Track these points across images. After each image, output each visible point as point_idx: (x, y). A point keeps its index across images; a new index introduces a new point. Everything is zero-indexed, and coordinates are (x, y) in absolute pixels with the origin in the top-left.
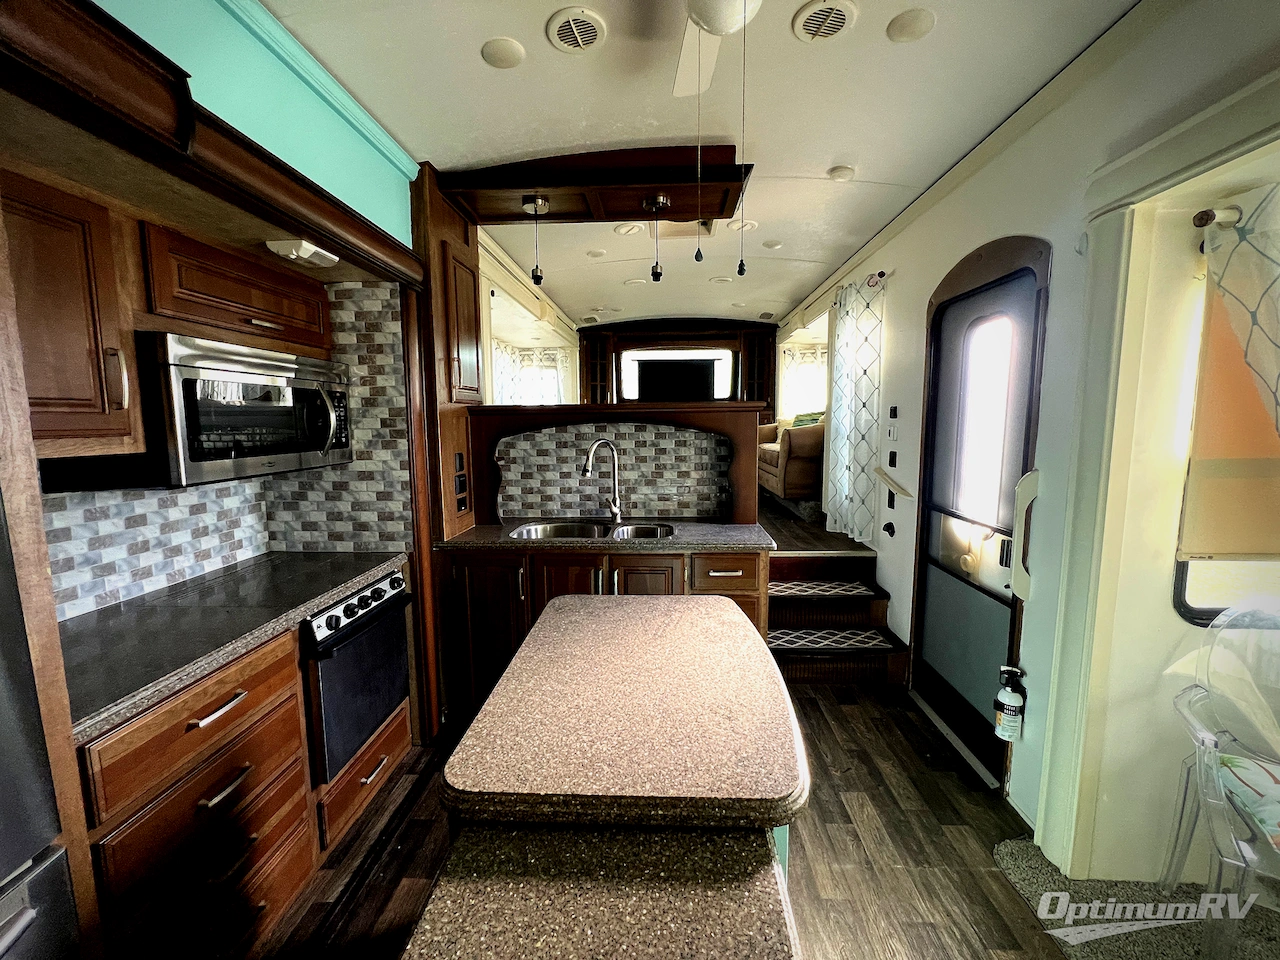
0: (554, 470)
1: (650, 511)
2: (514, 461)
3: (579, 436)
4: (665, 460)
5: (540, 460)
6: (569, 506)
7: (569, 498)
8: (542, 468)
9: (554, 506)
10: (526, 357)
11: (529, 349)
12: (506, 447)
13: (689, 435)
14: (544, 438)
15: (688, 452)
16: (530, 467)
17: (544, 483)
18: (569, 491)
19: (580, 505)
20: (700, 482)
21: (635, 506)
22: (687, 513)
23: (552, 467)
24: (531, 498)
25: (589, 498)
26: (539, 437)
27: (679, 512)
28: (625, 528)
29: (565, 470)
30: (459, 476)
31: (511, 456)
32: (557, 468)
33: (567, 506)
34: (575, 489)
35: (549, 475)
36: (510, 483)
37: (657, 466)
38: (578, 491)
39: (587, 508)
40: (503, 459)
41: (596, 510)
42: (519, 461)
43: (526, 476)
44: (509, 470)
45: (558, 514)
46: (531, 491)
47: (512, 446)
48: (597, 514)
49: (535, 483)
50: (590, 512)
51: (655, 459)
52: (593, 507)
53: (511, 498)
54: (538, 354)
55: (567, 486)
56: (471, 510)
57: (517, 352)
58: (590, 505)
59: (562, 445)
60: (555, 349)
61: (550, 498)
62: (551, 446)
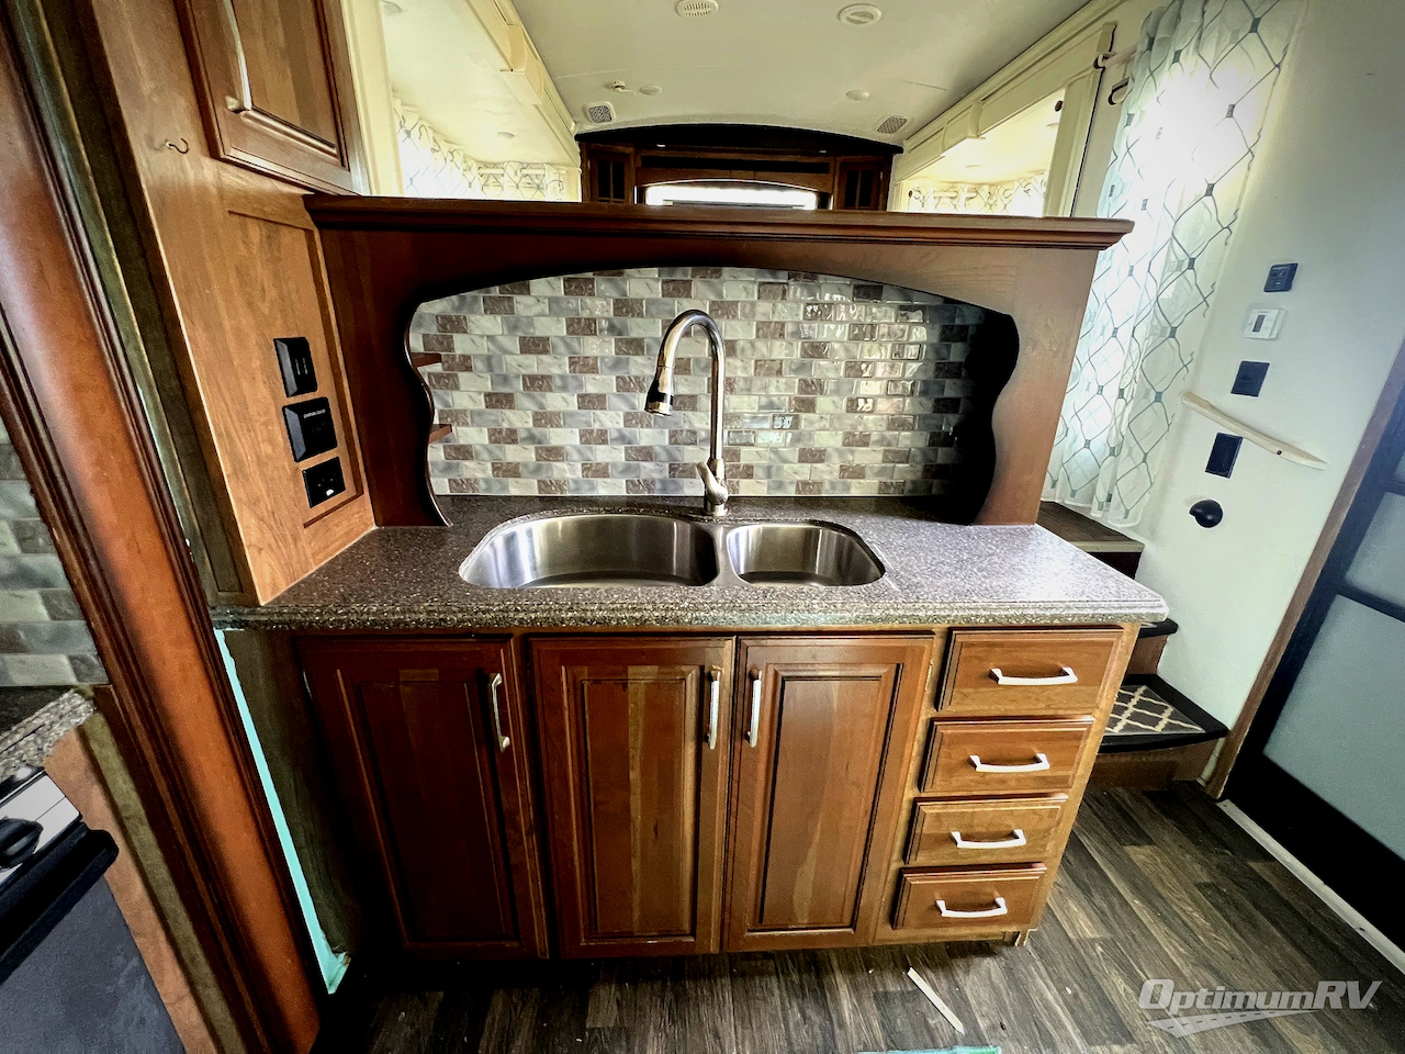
0: (564, 388)
1: (780, 485)
2: (466, 364)
3: (624, 307)
4: (822, 369)
5: (532, 364)
6: (602, 471)
7: (602, 454)
8: (536, 383)
9: (568, 475)
10: (492, 179)
11: (495, 165)
12: (443, 328)
13: (883, 314)
14: (536, 309)
15: (876, 353)
16: (505, 379)
17: (543, 418)
18: (602, 437)
19: (627, 470)
20: (896, 423)
21: (748, 472)
22: (857, 489)
23: (558, 382)
24: (512, 454)
25: (647, 454)
26: (523, 304)
27: (840, 487)
28: (741, 530)
29: (591, 389)
30: (299, 409)
31: (458, 352)
32: (572, 383)
33: (597, 471)
34: (615, 435)
35: (555, 401)
36: (459, 416)
37: (806, 386)
38: (622, 439)
39: (643, 476)
40: (436, 359)
41: (663, 482)
42: (478, 364)
43: (498, 400)
44: (456, 387)
45: (577, 490)
46: (511, 437)
47: (453, 324)
48: (664, 489)
49: (519, 418)
50: (649, 484)
51: (801, 368)
52: (656, 476)
53: (465, 452)
54: (512, 173)
55: (596, 426)
56: (360, 492)
57: (474, 168)
58: (648, 469)
59: (582, 327)
60: (540, 166)
61: (556, 453)
62: (555, 329)
